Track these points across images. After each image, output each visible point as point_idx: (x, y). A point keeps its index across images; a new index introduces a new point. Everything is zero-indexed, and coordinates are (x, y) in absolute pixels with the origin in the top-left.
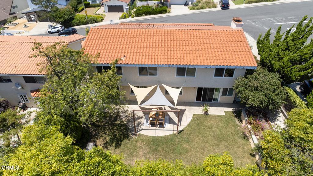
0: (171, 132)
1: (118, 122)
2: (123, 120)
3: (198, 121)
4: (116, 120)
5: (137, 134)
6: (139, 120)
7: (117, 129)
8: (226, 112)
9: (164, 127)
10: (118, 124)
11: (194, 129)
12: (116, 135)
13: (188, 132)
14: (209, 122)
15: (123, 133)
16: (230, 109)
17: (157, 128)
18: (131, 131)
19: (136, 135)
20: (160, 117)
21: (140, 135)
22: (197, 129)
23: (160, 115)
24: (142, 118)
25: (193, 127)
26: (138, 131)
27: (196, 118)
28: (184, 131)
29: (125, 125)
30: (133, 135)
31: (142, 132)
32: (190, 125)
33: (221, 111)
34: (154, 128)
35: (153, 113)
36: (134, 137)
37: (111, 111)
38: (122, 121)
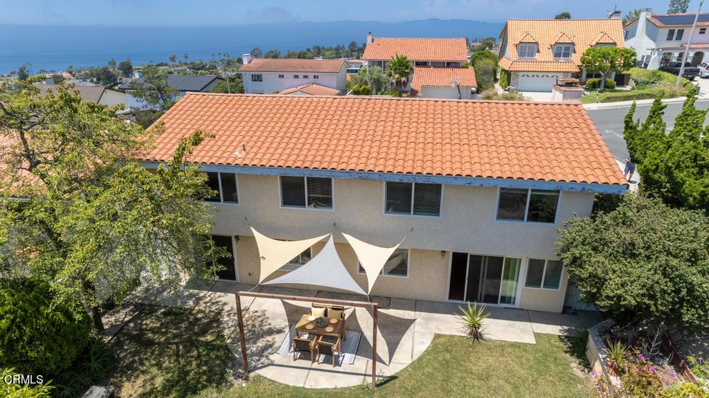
0: (356, 381)
1: (209, 338)
2: (226, 332)
3: (448, 356)
4: (204, 332)
5: (252, 375)
6: (269, 338)
7: (199, 356)
8: (537, 335)
9: (337, 364)
10: (207, 344)
11: (431, 376)
12: (187, 373)
13: (410, 384)
14: (482, 361)
15: (210, 370)
17: (315, 365)
18: (235, 364)
19: (247, 379)
20: (329, 329)
21: (260, 379)
22: (439, 376)
23: (329, 324)
24: (280, 331)
25: (430, 370)
26: (255, 368)
27: (441, 344)
28: (397, 381)
29: (226, 348)
30: (237, 376)
31: (268, 373)
32: (418, 364)
33: (523, 331)
34: (307, 363)
35: (312, 318)
36: (239, 384)
37: (202, 306)
38: (220, 336)
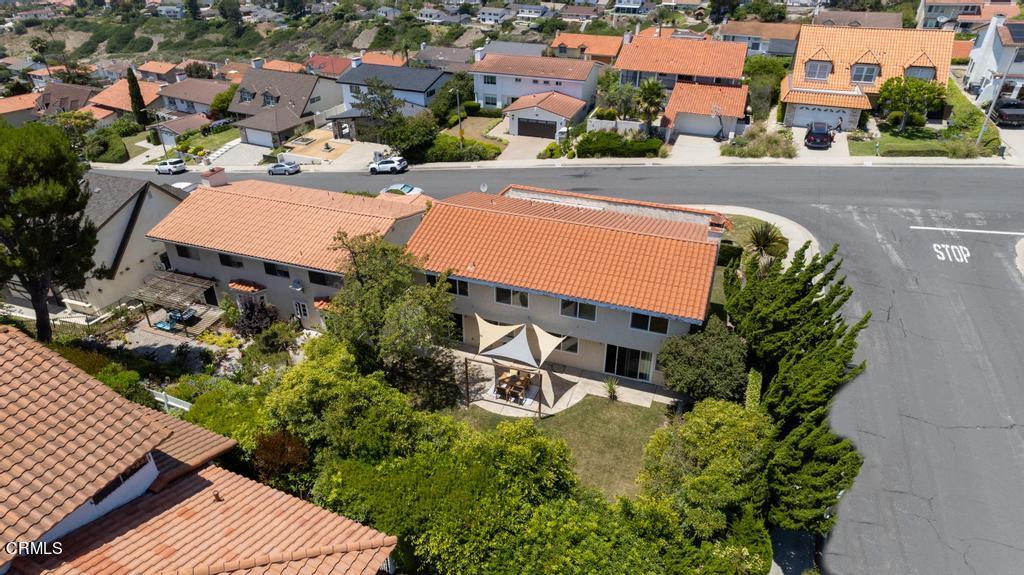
0: (531, 414)
1: (446, 379)
2: (456, 377)
3: (590, 407)
4: (443, 376)
5: (471, 404)
6: (482, 383)
7: (440, 390)
8: (654, 403)
9: (521, 404)
10: (445, 383)
11: (575, 418)
12: (434, 398)
13: (560, 421)
14: (613, 413)
15: (447, 398)
16: (667, 400)
17: (508, 403)
18: (462, 397)
19: (468, 406)
20: (519, 383)
21: (475, 407)
22: (580, 418)
23: (518, 380)
24: (489, 380)
25: (575, 414)
26: (473, 401)
27: (590, 401)
28: (554, 418)
29: (456, 386)
30: (462, 403)
31: (480, 404)
32: (569, 411)
33: (646, 399)
34: (504, 402)
35: (509, 375)
36: (463, 407)
37: (440, 358)
38: (453, 379)
